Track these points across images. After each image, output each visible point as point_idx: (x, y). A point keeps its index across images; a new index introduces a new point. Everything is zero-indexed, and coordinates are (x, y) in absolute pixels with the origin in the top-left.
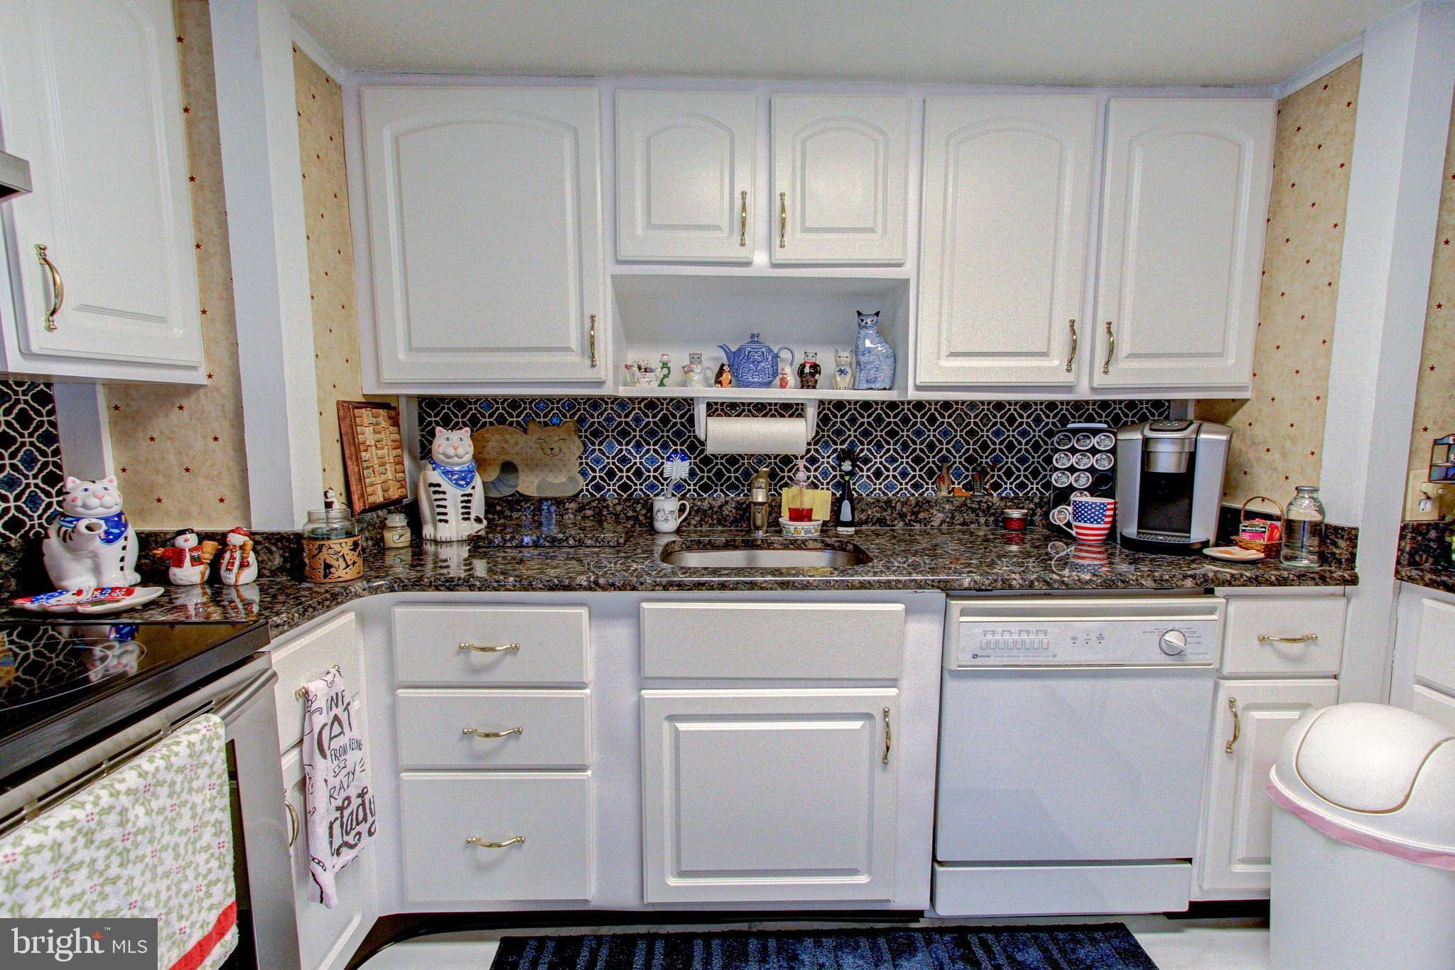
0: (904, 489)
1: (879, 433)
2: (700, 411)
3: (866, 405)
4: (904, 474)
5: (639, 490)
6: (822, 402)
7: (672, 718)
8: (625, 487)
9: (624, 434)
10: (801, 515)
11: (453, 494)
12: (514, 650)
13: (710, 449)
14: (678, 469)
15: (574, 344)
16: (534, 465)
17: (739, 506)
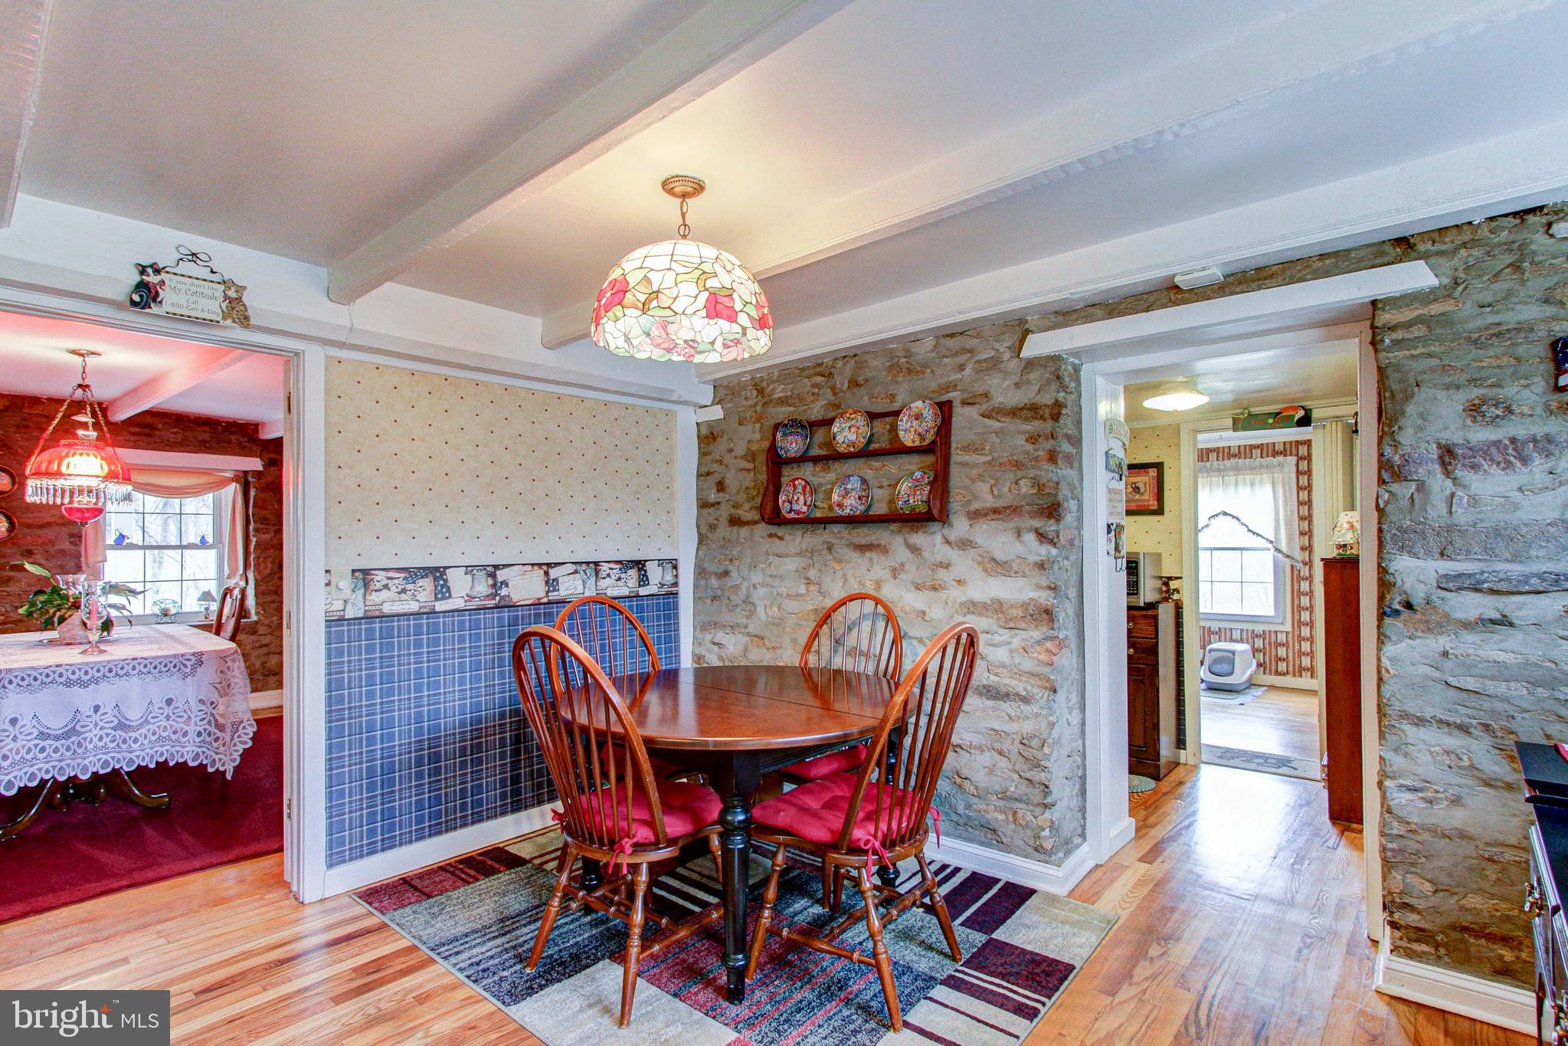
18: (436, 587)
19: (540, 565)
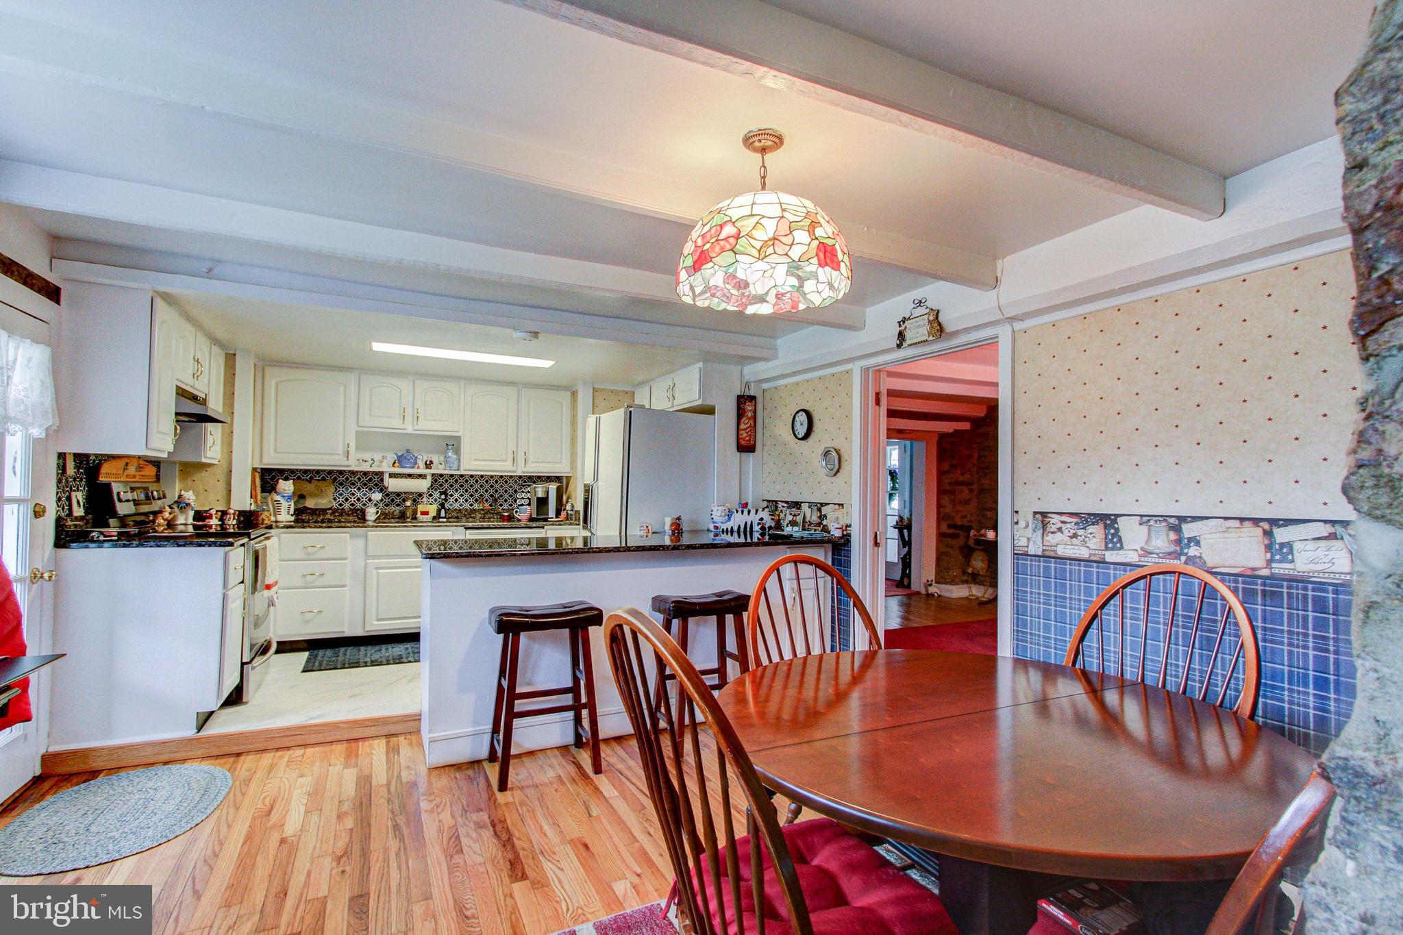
0: (467, 506)
1: (457, 486)
2: (386, 477)
3: (452, 476)
4: (466, 501)
5: (359, 505)
6: (433, 475)
7: (377, 568)
8: (352, 505)
9: (354, 484)
10: (425, 513)
11: (284, 504)
12: (323, 547)
13: (390, 490)
14: (377, 496)
15: (341, 452)
16: (313, 495)
17: (400, 512)
18: (1106, 535)
19: (1256, 521)
